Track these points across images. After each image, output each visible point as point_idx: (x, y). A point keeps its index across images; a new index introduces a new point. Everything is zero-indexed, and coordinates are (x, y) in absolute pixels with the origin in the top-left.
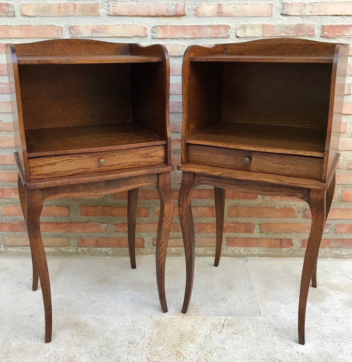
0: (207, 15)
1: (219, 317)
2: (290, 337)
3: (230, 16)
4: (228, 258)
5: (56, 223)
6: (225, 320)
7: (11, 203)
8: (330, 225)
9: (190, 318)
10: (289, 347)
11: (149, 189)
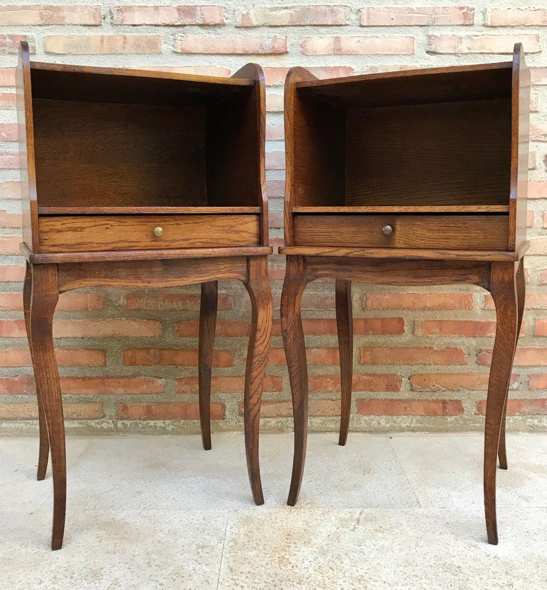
0: (320, 53)
1: (351, 510)
2: (472, 535)
3: (353, 55)
4: (361, 435)
5: (84, 379)
6: (361, 513)
7: (13, 345)
8: (519, 375)
9: (302, 512)
10: (473, 548)
11: (234, 320)
